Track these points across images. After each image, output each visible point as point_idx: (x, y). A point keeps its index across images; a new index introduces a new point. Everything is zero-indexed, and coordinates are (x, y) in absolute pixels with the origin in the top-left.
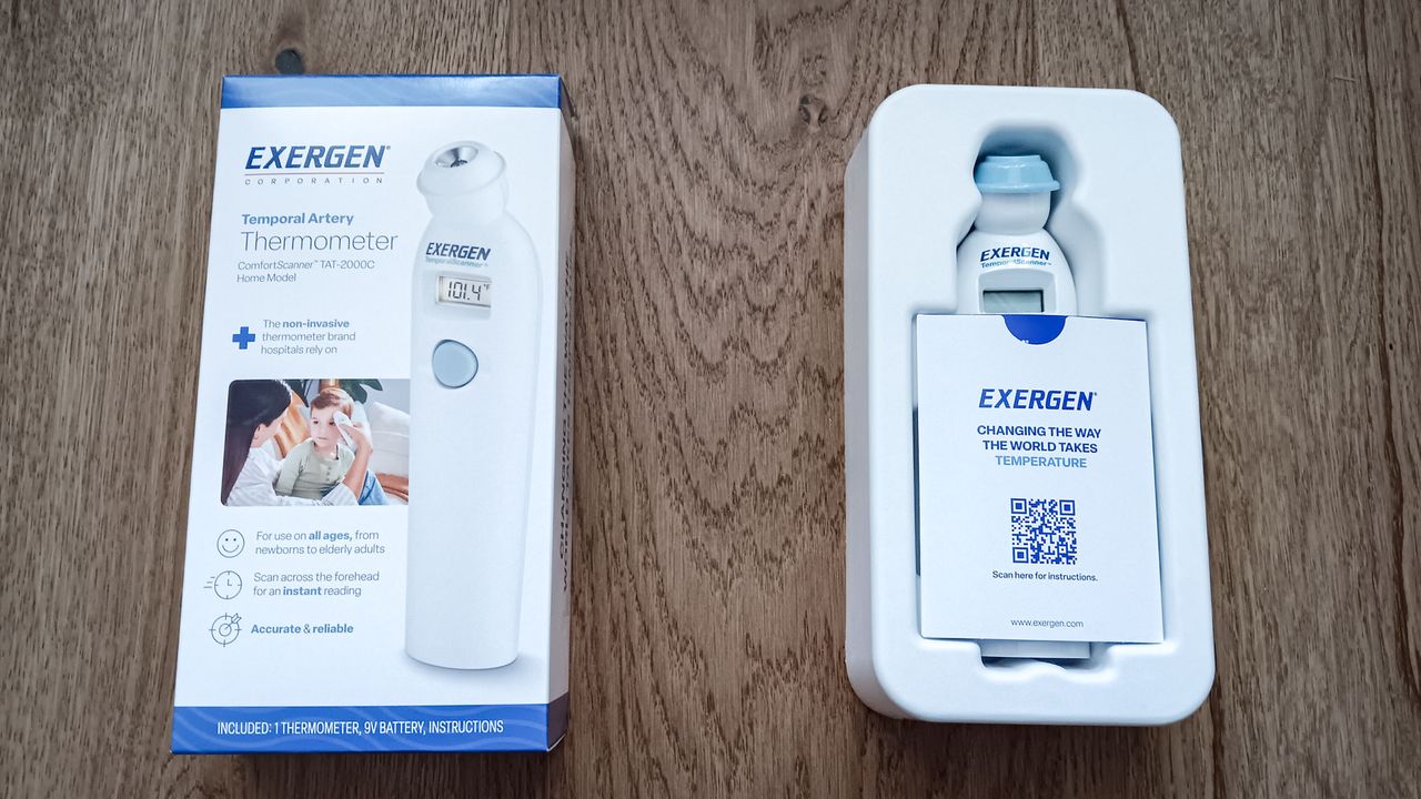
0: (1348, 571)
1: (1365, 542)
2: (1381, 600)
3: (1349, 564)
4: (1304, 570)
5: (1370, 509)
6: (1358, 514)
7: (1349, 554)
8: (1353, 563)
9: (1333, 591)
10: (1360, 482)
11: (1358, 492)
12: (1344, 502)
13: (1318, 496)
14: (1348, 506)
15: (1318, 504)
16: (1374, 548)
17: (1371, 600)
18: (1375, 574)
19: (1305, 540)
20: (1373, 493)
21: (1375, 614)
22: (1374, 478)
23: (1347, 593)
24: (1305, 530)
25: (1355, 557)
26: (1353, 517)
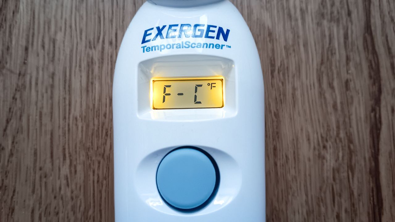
0: (323, 164)
1: (342, 135)
2: (356, 194)
3: (324, 158)
4: (276, 164)
5: (348, 102)
6: (335, 106)
7: (324, 147)
8: (328, 157)
9: (305, 186)
10: (339, 74)
11: (335, 84)
12: (322, 94)
13: (294, 89)
14: (325, 98)
15: (294, 95)
16: (350, 141)
17: (345, 195)
18: (351, 168)
19: (277, 133)
20: (352, 85)
21: (349, 210)
22: (352, 69)
23: (321, 189)
24: (279, 122)
25: (330, 151)
26: (330, 109)
